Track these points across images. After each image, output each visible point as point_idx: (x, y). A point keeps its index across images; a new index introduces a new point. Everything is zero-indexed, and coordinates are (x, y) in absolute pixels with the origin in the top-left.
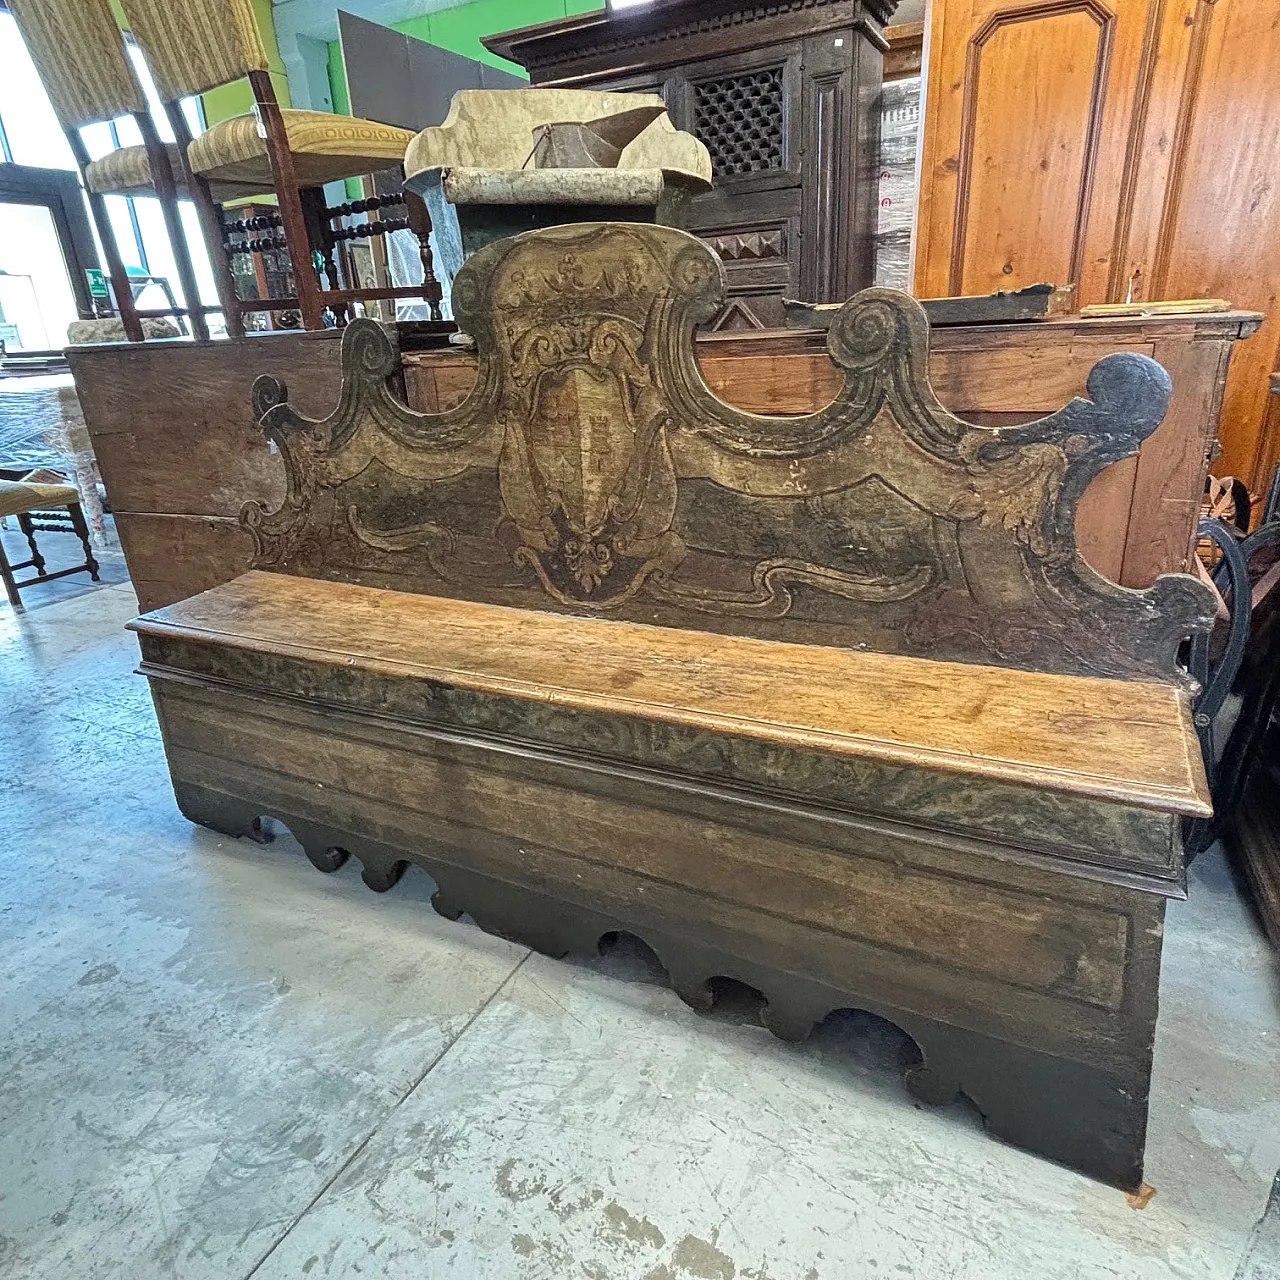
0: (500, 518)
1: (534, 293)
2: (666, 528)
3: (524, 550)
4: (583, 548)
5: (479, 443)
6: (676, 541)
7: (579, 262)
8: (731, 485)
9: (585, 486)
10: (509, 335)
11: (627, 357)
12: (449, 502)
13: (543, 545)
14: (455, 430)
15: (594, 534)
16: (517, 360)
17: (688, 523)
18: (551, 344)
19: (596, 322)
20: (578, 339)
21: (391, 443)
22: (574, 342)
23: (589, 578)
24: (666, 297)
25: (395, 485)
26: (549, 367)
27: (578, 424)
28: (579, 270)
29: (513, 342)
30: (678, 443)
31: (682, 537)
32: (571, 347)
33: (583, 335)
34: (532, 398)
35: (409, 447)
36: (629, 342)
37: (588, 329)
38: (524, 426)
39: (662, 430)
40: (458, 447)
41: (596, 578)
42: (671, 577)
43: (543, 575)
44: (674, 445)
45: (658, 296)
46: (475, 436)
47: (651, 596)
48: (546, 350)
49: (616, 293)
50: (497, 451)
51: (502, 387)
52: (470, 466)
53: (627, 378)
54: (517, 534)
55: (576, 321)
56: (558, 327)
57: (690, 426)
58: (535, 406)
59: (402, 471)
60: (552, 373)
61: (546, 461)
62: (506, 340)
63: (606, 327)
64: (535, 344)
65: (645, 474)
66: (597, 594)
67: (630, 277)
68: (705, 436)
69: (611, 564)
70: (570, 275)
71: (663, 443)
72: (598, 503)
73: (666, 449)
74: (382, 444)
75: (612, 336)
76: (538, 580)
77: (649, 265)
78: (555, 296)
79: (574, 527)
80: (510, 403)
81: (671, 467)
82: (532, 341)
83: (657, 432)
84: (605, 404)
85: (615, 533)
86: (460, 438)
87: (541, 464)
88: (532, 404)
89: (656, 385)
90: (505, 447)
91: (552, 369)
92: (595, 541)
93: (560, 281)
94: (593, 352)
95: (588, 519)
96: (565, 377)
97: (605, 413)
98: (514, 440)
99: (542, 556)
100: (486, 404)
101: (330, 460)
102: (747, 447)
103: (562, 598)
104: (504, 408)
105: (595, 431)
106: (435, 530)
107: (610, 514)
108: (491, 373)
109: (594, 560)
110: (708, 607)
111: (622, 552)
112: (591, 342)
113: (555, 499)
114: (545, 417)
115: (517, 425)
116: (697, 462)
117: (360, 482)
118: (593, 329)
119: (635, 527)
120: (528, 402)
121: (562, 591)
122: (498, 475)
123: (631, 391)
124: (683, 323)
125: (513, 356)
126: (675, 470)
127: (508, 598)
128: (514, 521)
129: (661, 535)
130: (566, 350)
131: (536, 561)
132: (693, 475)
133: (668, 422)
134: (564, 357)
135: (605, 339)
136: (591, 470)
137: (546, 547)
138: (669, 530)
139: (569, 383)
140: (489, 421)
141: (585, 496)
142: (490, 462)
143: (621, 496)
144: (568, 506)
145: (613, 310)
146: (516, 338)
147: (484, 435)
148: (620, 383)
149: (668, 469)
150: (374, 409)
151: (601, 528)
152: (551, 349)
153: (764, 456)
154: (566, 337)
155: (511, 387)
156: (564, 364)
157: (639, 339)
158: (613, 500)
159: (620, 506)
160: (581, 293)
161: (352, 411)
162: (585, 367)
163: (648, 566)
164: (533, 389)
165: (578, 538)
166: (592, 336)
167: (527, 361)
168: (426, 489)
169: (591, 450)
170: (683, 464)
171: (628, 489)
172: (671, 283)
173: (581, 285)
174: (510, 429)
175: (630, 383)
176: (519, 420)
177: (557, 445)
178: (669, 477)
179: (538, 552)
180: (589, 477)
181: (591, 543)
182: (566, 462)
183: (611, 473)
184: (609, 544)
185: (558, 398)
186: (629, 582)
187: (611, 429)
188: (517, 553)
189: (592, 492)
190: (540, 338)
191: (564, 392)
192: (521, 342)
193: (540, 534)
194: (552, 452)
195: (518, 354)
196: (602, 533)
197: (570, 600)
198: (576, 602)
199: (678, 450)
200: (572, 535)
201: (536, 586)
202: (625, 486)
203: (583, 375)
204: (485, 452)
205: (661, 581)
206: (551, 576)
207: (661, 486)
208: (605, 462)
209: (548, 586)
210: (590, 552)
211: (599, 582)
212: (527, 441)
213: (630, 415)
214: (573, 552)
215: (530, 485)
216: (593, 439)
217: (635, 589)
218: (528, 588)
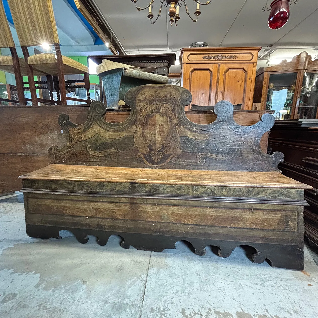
0: (133, 147)
1: (147, 97)
2: (177, 147)
3: (140, 154)
4: (155, 153)
5: (129, 130)
6: (179, 150)
7: (159, 92)
8: (192, 138)
9: (157, 139)
11: (169, 111)
12: (119, 143)
14: (122, 127)
16: (141, 111)
17: (182, 146)
18: (151, 108)
19: (162, 104)
20: (158, 108)
21: (102, 130)
23: (157, 160)
24: (179, 100)
25: (103, 140)
26: (150, 113)
27: (156, 126)
28: (159, 93)
29: (141, 108)
30: (180, 129)
31: (180, 149)
32: (155, 109)
33: (159, 107)
34: (144, 120)
35: (108, 131)
36: (170, 108)
37: (160, 105)
38: (142, 126)
39: (177, 127)
40: (123, 131)
41: (158, 159)
42: (177, 158)
44: (179, 130)
45: (178, 99)
46: (128, 128)
47: (172, 163)
49: (168, 98)
50: (134, 132)
51: (136, 117)
52: (126, 135)
53: (169, 116)
54: (138, 151)
55: (157, 104)
56: (153, 105)
57: (183, 126)
59: (105, 137)
62: (139, 107)
63: (165, 105)
64: (147, 108)
65: (172, 136)
66: (158, 163)
67: (171, 95)
68: (186, 128)
69: (162, 156)
70: (157, 94)
71: (177, 129)
72: (160, 142)
73: (177, 131)
74: (100, 130)
75: (166, 107)
76: (143, 161)
77: (176, 93)
78: (152, 98)
79: (153, 148)
81: (178, 134)
83: (175, 127)
84: (163, 121)
85: (164, 149)
86: (123, 129)
87: (146, 134)
88: (144, 121)
89: (176, 117)
90: (136, 131)
92: (159, 151)
93: (154, 95)
94: (161, 110)
95: (157, 146)
96: (154, 115)
97: (163, 123)
98: (139, 129)
99: (145, 155)
100: (132, 121)
101: (82, 135)
102: (196, 130)
103: (149, 165)
104: (137, 122)
105: (160, 127)
106: (114, 150)
107: (163, 145)
108: (134, 114)
109: (158, 155)
110: (186, 164)
111: (166, 153)
112: (161, 108)
113: (149, 142)
114: (147, 124)
115: (140, 126)
116: (184, 133)
117: (92, 140)
118: (161, 105)
119: (169, 147)
120: (143, 120)
121: (149, 163)
122: (134, 137)
123: (170, 118)
124: (183, 105)
125: (140, 110)
127: (134, 166)
128: (137, 147)
129: (175, 149)
131: (142, 156)
132: (183, 136)
133: (178, 125)
135: (164, 108)
136: (159, 135)
137: (145, 153)
139: (154, 117)
140: (132, 125)
141: (157, 141)
142: (132, 134)
143: (166, 141)
144: (152, 143)
145: (166, 102)
147: (130, 128)
148: (167, 117)
150: (98, 122)
151: (160, 148)
152: (150, 109)
153: (200, 132)
154: (154, 107)
155: (139, 117)
156: (154, 112)
157: (173, 108)
158: (164, 142)
159: (166, 143)
160: (159, 98)
161: (91, 122)
162: (159, 113)
163: (172, 156)
164: (145, 118)
165: (155, 151)
167: (144, 112)
168: (112, 141)
169: (159, 131)
170: (181, 134)
171: (168, 139)
172: (181, 97)
173: (159, 96)
174: (138, 126)
175: (170, 117)
177: (150, 130)
178: (178, 136)
179: (143, 154)
180: (158, 137)
181: (158, 151)
182: (152, 134)
183: (164, 136)
184: (162, 152)
185: (151, 120)
186: (167, 160)
187: (164, 127)
188: (137, 155)
189: (159, 140)
190: (148, 107)
191: (153, 119)
192: (143, 108)
193: (144, 150)
194: (149, 131)
195: (142, 110)
196: (161, 149)
197: (151, 165)
198: (153, 165)
199: (180, 131)
200: (153, 150)
201: (142, 162)
202: (167, 139)
203: (158, 115)
204: (130, 132)
205: (175, 159)
206: (147, 160)
207: (176, 138)
208: (162, 134)
209: (145, 162)
210: (157, 154)
211: (159, 160)
212: (142, 129)
213: (169, 124)
214: (153, 154)
215: (142, 139)
216: (159, 128)
217: (168, 161)
218: (140, 163)
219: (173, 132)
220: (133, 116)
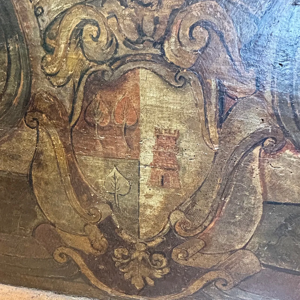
0: (36, 221)
2: (240, 246)
3: (66, 251)
4: (135, 255)
5: (4, 147)
6: (249, 258)
9: (142, 200)
10: (37, 16)
13: (87, 248)
15: (149, 245)
16: (49, 51)
17: (269, 246)
18: (104, 31)
20: (149, 27)
22: (140, 30)
23: (140, 280)
26: (103, 63)
27: (138, 135)
29: (44, 26)
30: (273, 166)
31: (258, 256)
32: (134, 37)
33: (156, 21)
34: (73, 101)
36: (231, 35)
38: (63, 132)
39: (256, 151)
41: (148, 279)
42: (236, 286)
43: (89, 273)
44: (268, 168)
48: (95, 39)
50: (28, 157)
51: (29, 86)
53: (219, 84)
54: (58, 237)
56: (116, 6)
57: (298, 149)
58: (78, 110)
60: (104, 72)
61: (92, 171)
62: (33, 23)
63: (196, 10)
65: (222, 194)
69: (167, 271)
71: (255, 165)
72: (157, 217)
73: (257, 171)
75: (206, 25)
76: (81, 275)
79: (126, 237)
80: (44, 106)
81: (260, 190)
82: (73, 26)
83: (248, 151)
84: (179, 116)
85: (174, 246)
88: (73, 109)
90: (37, 154)
91: (104, 67)
92: (150, 251)
94: (170, 48)
95: (143, 231)
96: (124, 78)
97: (176, 126)
98: (49, 147)
99: (88, 258)
103: (109, 291)
104: (35, 110)
105: (160, 145)
107: (172, 229)
108: (13, 66)
109: (148, 266)
111: (182, 263)
112: (168, 32)
113: (104, 210)
115: (53, 131)
116: (296, 189)
118: (174, 12)
119: (201, 242)
120: (68, 105)
121: (110, 286)
122: (31, 181)
123: (221, 101)
125: (45, 45)
126: (264, 194)
127: (46, 285)
128: (53, 225)
129: (233, 252)
130: (127, 42)
131: (79, 260)
132: (287, 201)
133: (267, 143)
134: (122, 51)
136: (151, 184)
137: (91, 250)
138: (244, 248)
139: (129, 85)
141: (141, 209)
142: (23, 169)
143: (187, 212)
144: (117, 216)
146: (47, 19)
147: (9, 139)
148: (207, 93)
149: (256, 192)
151: (159, 240)
152: (103, 39)
154: (128, 22)
155: (42, 85)
156: (123, 60)
158: (176, 217)
159: (184, 223)
162: (154, 66)
163: (208, 277)
164: (75, 91)
165: (131, 247)
166: (171, 23)
167: (65, 56)
169: (154, 166)
171: (198, 207)
174: (43, 134)
176: (56, 126)
177: (106, 157)
178: (254, 199)
179: (81, 253)
180: (147, 191)
181: (145, 251)
182: (118, 175)
183: (177, 190)
184: (167, 255)
185: (110, 104)
186: (186, 285)
187: (183, 145)
188: (57, 252)
189: (151, 207)
191: (120, 97)
192: (56, 26)
193: (83, 238)
194: (100, 163)
196: (159, 245)
197: (118, 293)
198: (124, 295)
199: (274, 174)
200: (122, 243)
201: (79, 280)
202: (194, 204)
203: (151, 77)
204: (13, 157)
205: (224, 288)
206: (97, 273)
207: (242, 208)
208: (171, 178)
209: (93, 280)
210: (143, 259)
211: (151, 283)
214: (124, 257)
215: (71, 193)
216: (157, 153)
217: (192, 292)
218: (71, 280)
219: (228, 178)
220: (12, 78)
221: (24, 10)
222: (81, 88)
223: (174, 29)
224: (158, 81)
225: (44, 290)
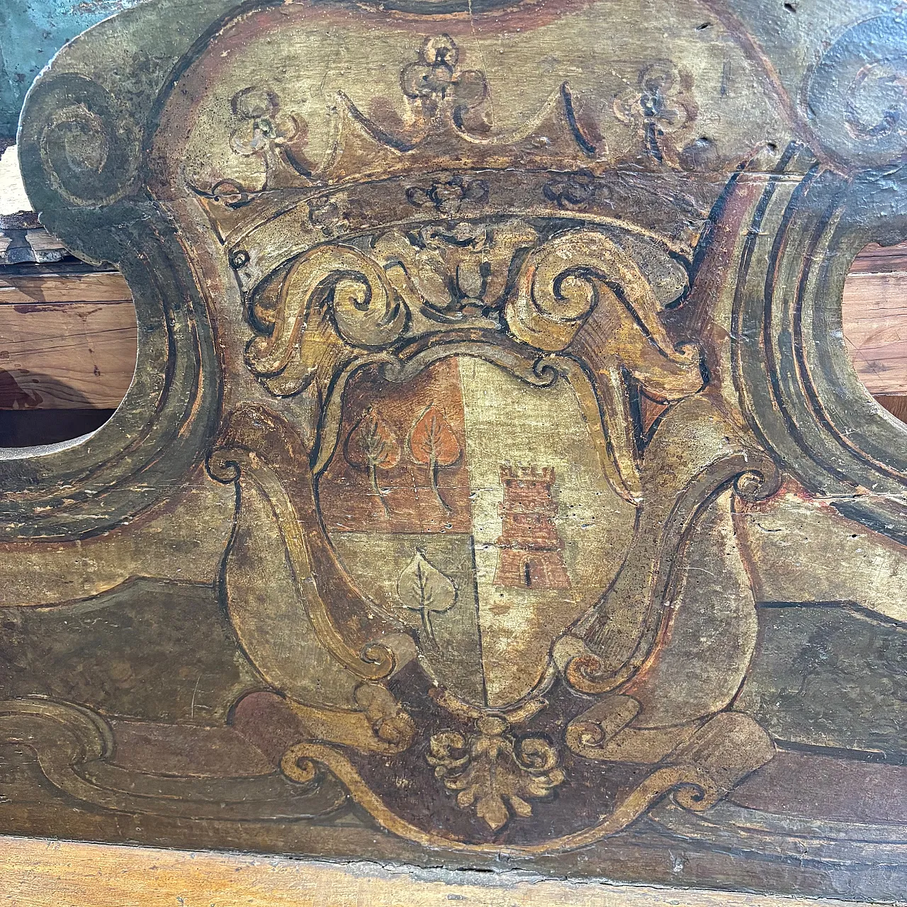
0: (237, 688)
1: (316, 150)
2: (721, 705)
3: (313, 751)
4: (480, 746)
5: (157, 526)
6: (745, 732)
7: (475, 61)
9: (486, 619)
10: (235, 267)
11: (629, 326)
12: (79, 652)
13: (364, 739)
15: (512, 719)
16: (263, 329)
17: (784, 698)
18: (379, 291)
19: (530, 234)
20: (471, 282)
22: (453, 286)
23: (496, 804)
24: (780, 170)
26: (380, 349)
27: (465, 483)
28: (477, 86)
29: (249, 284)
30: (764, 527)
31: (763, 722)
32: (444, 300)
33: (485, 270)
34: (319, 425)
36: (638, 289)
37: (505, 254)
38: (296, 491)
39: (724, 499)
40: (91, 534)
41: (515, 801)
42: (725, 798)
43: (372, 801)
44: (756, 531)
45: (754, 166)
46: (146, 509)
47: (668, 834)
48: (363, 306)
49: (607, 154)
50: (215, 545)
51: (218, 398)
52: (133, 581)
53: (626, 376)
54: (293, 722)
55: (463, 230)
56: (400, 246)
57: (811, 490)
58: (330, 440)
60: (383, 365)
61: (367, 564)
62: (226, 278)
63: (564, 249)
64: (325, 294)
65: (665, 592)
66: (512, 831)
67: (657, 111)
68: (853, 513)
69: (559, 776)
70: (445, 102)
71: (727, 527)
72: (522, 654)
73: (732, 541)
75: (586, 273)
76: (351, 806)
77: (729, 76)
78: (386, 161)
79: (455, 705)
80: (251, 437)
81: (744, 578)
82: (313, 284)
83: (707, 501)
84: (551, 440)
85: (570, 717)
86: (91, 515)
87: (356, 576)
88: (319, 439)
89: (718, 400)
90: (238, 536)
91: (384, 355)
92: (516, 733)
93: (408, 117)
94: (518, 317)
95: (494, 688)
96: (427, 374)
97: (545, 460)
98: (265, 520)
99: (370, 767)
100: (171, 435)
103: (424, 839)
104: (230, 445)
105: (514, 499)
106: (48, 711)
107: (559, 679)
108: (181, 361)
109: (515, 770)
110: (818, 852)
111: (593, 754)
112: (511, 286)
113: (399, 648)
115: (274, 485)
116: (821, 571)
118: (520, 253)
119: (631, 704)
120: (307, 431)
121: (424, 827)
122: (223, 598)
123: (635, 411)
124: (826, 241)
125: (252, 320)
126: (756, 587)
127: (268, 840)
128: (280, 692)
129: (705, 719)
130: (429, 309)
131: (345, 771)
132: (807, 597)
133: (743, 481)
134: (420, 325)
135: (558, 281)
136: (504, 582)
137: (374, 744)
138: (729, 708)
139: (440, 387)
140: (186, 474)
141: (486, 640)
142: (201, 568)
143: (590, 638)
144: (436, 661)
145: (591, 204)
146: (257, 272)
147: (170, 508)
148: (603, 396)
149: (736, 585)
151: (533, 707)
152: (379, 305)
154: (428, 272)
155: (247, 395)
156: (423, 342)
157: (675, 282)
158: (567, 651)
159: (588, 662)
160: (483, 153)
162: (489, 351)
163: (658, 781)
164: (322, 404)
165: (469, 728)
166: (515, 270)
167: (299, 338)
168: (7, 626)
169: (504, 544)
170: (778, 573)
171: (612, 625)
172: (800, 128)
173: (483, 130)
174: (251, 493)
175: (634, 390)
176: (280, 475)
177: (398, 532)
178: (737, 601)
179: (350, 753)
180: (496, 598)
181: (503, 735)
182: (427, 568)
183: (563, 591)
184: (555, 738)
185: (400, 425)
186: (608, 807)
187: (565, 496)
188: (291, 757)
189: (508, 633)
190: (340, 275)
191: (421, 411)
192: (275, 285)
193: (353, 718)
194: (384, 545)
195: (269, 315)
196: (535, 717)
197: (445, 843)
198: (462, 846)
199: (767, 544)
200: (448, 720)
201: (349, 818)
202: (603, 620)
203: (483, 370)
204: (179, 547)
205: (698, 807)
206: (392, 798)
207: (711, 620)
208: (546, 568)
209: (383, 817)
210: (501, 753)
211: (524, 809)
212: (308, 522)
213: (626, 464)
214: (454, 753)
215: (321, 617)
216: (509, 516)
217: (625, 822)
218: (329, 821)
219: (673, 559)
220: (177, 384)
221: (206, 258)
222: (336, 398)
223: (524, 283)
224: (498, 377)
225: (259, 853)
